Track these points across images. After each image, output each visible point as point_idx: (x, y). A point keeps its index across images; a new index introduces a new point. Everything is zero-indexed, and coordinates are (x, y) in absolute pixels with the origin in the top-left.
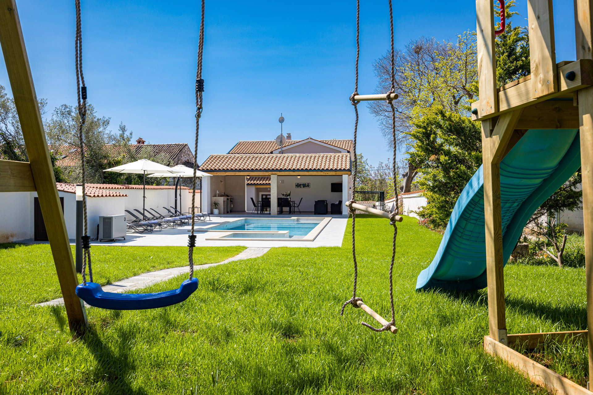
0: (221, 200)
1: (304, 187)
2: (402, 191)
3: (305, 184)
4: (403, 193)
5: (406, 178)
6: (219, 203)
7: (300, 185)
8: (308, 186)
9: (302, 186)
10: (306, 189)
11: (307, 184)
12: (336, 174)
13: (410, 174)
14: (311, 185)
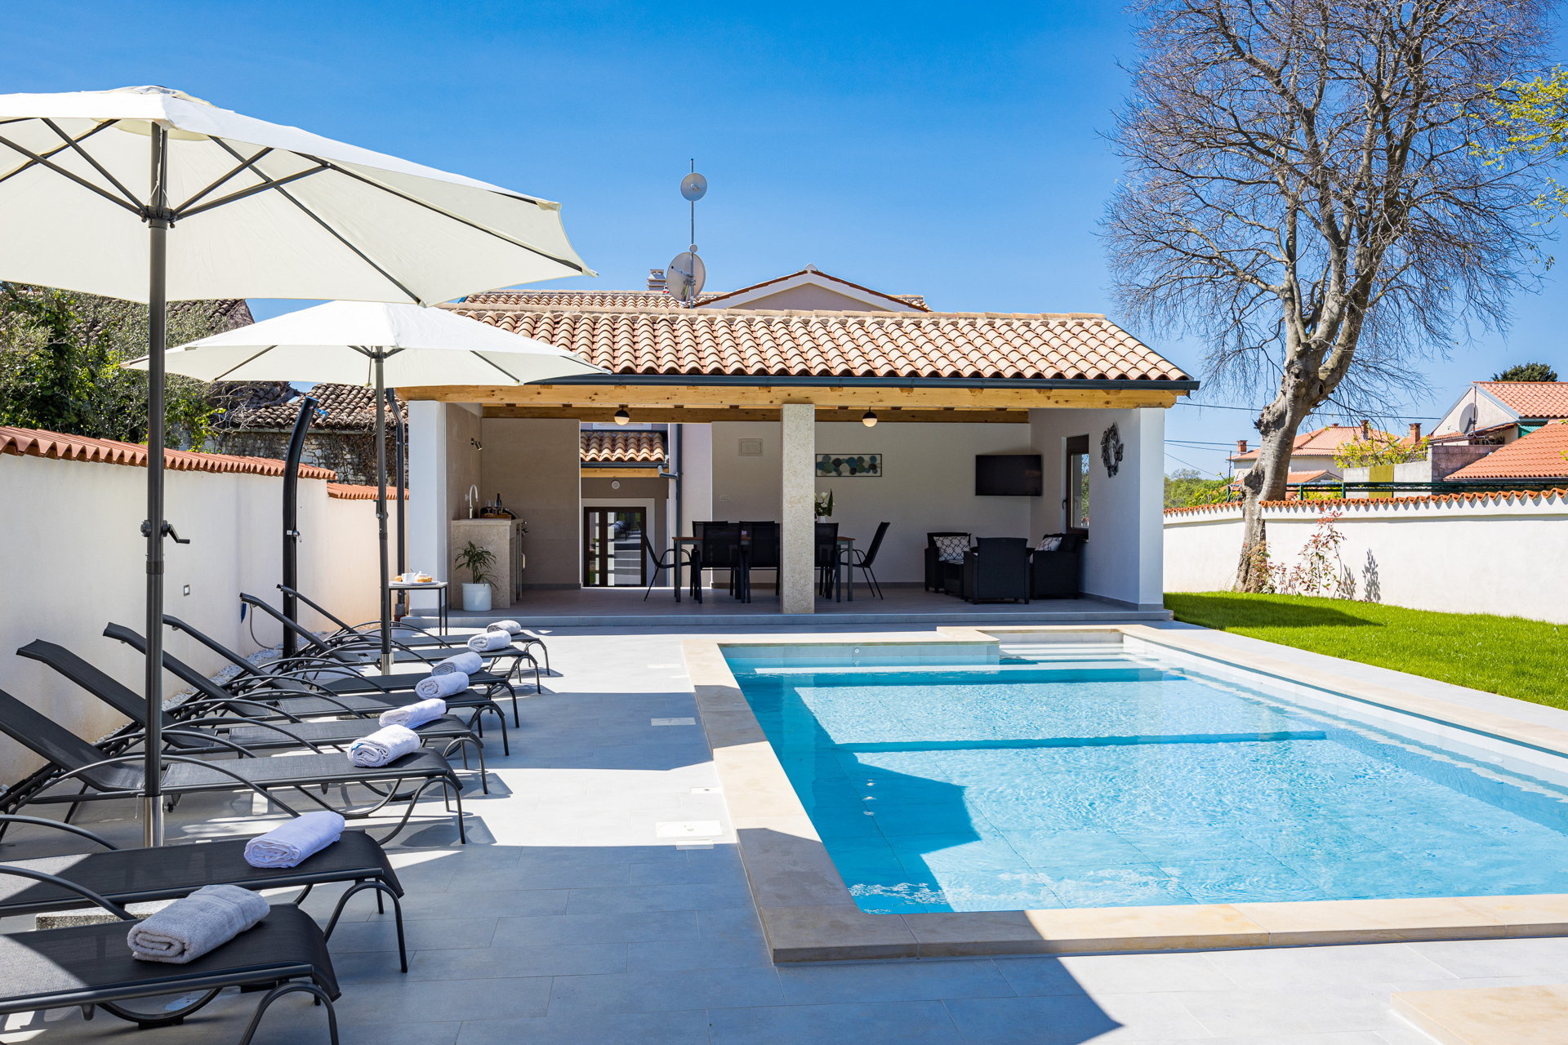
0: (497, 535)
1: (853, 471)
2: (1257, 492)
3: (861, 459)
4: (1261, 497)
5: (1276, 436)
6: (490, 549)
7: (838, 463)
8: (873, 467)
9: (845, 468)
10: (863, 481)
11: (867, 458)
12: (1108, 403)
13: (1292, 417)
14: (887, 465)
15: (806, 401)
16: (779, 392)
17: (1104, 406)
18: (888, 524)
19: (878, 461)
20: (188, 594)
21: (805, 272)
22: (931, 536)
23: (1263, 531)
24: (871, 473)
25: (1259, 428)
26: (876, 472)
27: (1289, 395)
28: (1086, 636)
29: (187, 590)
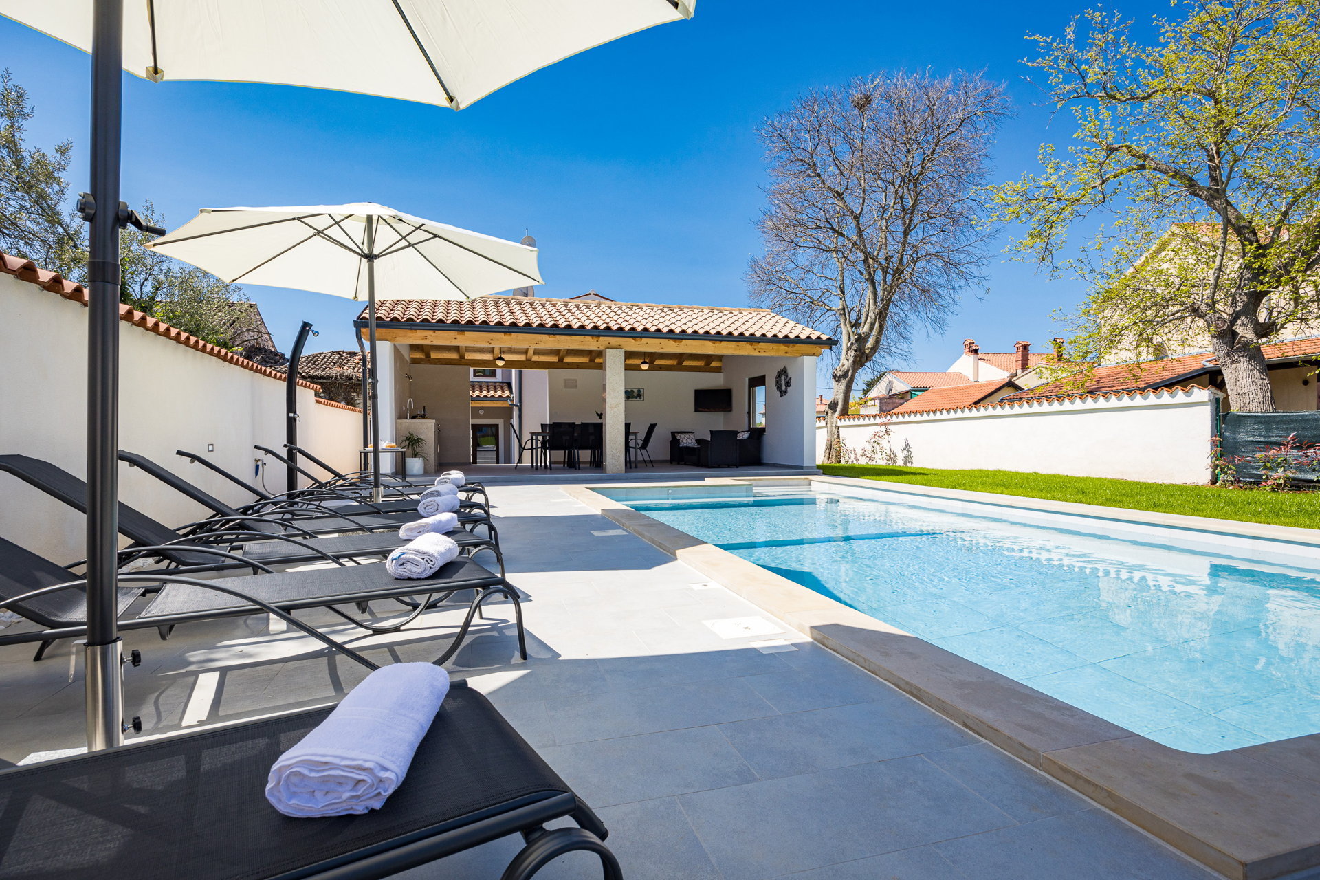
0: (426, 429)
1: (628, 398)
2: (834, 412)
3: (632, 391)
5: (844, 382)
6: (422, 437)
8: (639, 396)
11: (636, 391)
12: (786, 353)
13: (852, 373)
14: (646, 396)
15: (619, 347)
16: (604, 341)
17: (784, 355)
18: (655, 425)
19: (642, 393)
20: (212, 451)
21: (590, 294)
22: (673, 434)
23: (838, 432)
24: (638, 399)
25: (835, 379)
26: (640, 398)
27: (851, 361)
28: (791, 482)
29: (211, 448)
